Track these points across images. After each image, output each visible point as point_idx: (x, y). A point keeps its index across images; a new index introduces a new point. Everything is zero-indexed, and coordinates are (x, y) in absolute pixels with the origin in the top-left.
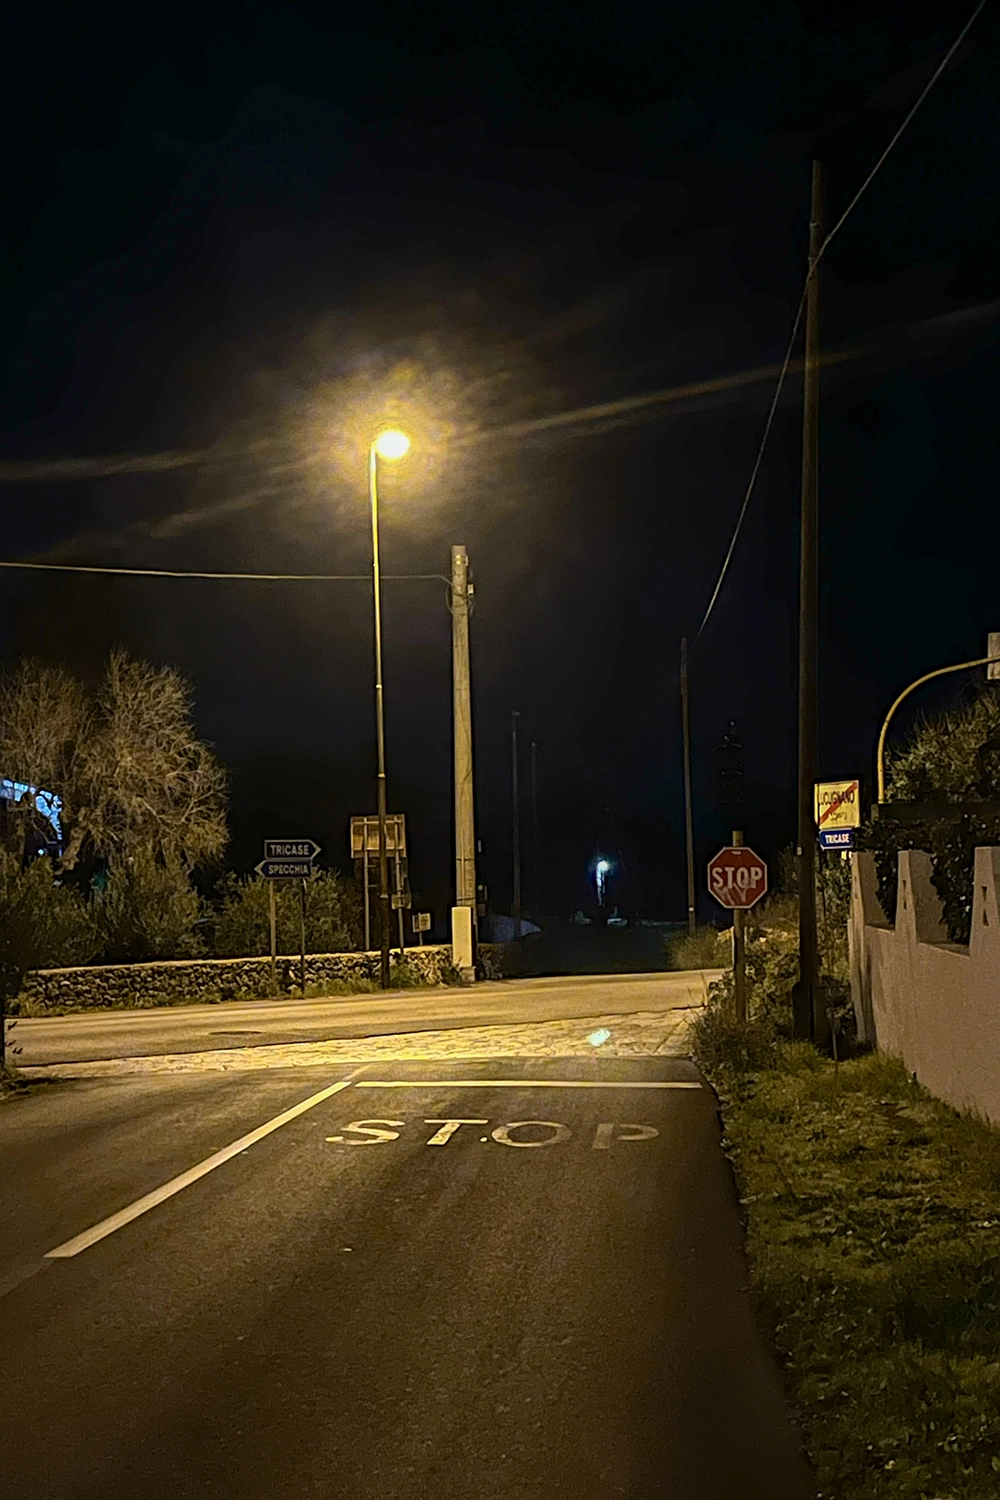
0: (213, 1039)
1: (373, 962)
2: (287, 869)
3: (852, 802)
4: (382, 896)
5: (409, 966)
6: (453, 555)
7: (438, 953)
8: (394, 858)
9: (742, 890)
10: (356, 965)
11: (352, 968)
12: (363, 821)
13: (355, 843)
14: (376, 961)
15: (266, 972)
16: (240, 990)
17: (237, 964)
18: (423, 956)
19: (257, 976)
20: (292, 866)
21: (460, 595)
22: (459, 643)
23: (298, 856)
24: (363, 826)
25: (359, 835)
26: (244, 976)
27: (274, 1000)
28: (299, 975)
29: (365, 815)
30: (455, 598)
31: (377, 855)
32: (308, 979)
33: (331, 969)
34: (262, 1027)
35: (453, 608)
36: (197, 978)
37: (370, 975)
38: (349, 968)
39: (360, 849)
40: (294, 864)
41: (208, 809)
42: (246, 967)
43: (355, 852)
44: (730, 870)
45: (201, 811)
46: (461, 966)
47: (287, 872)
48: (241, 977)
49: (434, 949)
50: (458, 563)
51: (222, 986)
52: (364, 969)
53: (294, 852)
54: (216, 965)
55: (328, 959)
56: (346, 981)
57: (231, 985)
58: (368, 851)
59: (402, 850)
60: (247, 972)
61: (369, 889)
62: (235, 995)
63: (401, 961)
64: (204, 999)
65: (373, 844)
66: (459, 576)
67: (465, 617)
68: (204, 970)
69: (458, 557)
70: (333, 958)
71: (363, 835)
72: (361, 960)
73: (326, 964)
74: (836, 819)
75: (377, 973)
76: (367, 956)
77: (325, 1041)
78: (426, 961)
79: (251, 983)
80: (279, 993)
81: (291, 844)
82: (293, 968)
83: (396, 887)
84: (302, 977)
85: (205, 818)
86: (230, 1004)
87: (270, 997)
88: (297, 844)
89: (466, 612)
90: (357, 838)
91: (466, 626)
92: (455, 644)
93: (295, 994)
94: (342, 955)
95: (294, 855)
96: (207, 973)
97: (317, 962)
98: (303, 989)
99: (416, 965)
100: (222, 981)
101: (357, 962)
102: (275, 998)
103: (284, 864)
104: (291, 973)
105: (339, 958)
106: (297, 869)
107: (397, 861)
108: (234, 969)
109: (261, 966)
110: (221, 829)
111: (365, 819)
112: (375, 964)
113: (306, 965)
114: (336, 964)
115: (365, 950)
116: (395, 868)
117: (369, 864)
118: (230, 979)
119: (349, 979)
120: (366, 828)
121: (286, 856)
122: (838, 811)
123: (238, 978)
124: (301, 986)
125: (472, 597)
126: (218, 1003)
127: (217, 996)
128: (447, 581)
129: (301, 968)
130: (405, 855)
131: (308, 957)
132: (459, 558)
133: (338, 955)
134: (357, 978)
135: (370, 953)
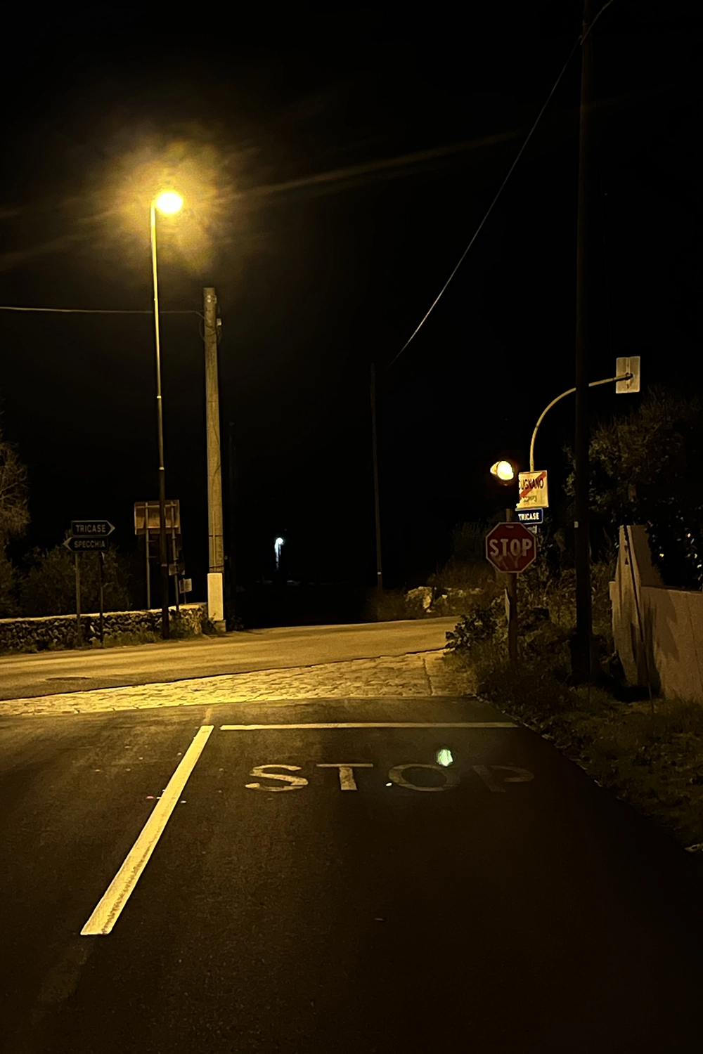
0: (51, 684)
1: (155, 617)
2: (89, 544)
3: (542, 487)
4: (163, 565)
5: (182, 621)
6: (205, 295)
7: (199, 610)
8: (171, 535)
9: (515, 557)
10: (142, 620)
11: (139, 623)
12: (145, 505)
13: (138, 523)
14: (157, 617)
15: (72, 627)
16: (52, 642)
17: (49, 621)
18: (190, 612)
19: (65, 630)
20: (92, 541)
21: (211, 327)
22: (210, 365)
23: (97, 533)
24: (145, 509)
25: (142, 516)
26: (55, 631)
27: (80, 650)
28: (98, 629)
29: (147, 501)
30: (207, 329)
31: (159, 532)
32: (105, 632)
33: (123, 624)
34: (89, 674)
35: (206, 337)
36: (18, 632)
37: (153, 628)
38: (137, 623)
39: (142, 527)
40: (93, 539)
41: (14, 497)
42: (56, 624)
43: (138, 530)
44: (504, 541)
45: (8, 499)
46: (215, 620)
47: (88, 547)
48: (52, 631)
49: (196, 606)
50: (209, 301)
51: (37, 639)
52: (148, 624)
53: (94, 530)
54: (33, 622)
55: (120, 616)
56: (134, 633)
57: (45, 638)
58: (149, 529)
59: (178, 528)
60: (57, 627)
61: (150, 559)
62: (49, 646)
63: (177, 617)
64: (24, 649)
65: (154, 524)
66: (210, 311)
67: (215, 345)
68: (24, 626)
69: (209, 297)
70: (125, 615)
71: (145, 516)
72: (146, 617)
73: (119, 620)
74: (528, 501)
75: (158, 627)
76: (150, 613)
77: (144, 684)
78: (193, 616)
79: (60, 636)
80: (83, 644)
81: (92, 524)
82: (93, 623)
83: (173, 558)
84: (101, 630)
85: (11, 504)
86: (46, 654)
87: (76, 647)
88: (96, 524)
89: (215, 340)
90: (139, 519)
91: (216, 351)
92: (207, 366)
93: (95, 644)
94: (131, 612)
95: (94, 533)
96: (26, 628)
97: (112, 618)
98: (101, 641)
99: (187, 619)
100: (38, 634)
101: (143, 618)
102: (80, 648)
103: (86, 539)
104: (92, 627)
105: (129, 614)
106: (97, 544)
107: (174, 537)
108: (47, 624)
109: (68, 622)
110: (23, 513)
111: (147, 504)
112: (157, 619)
113: (103, 621)
114: (127, 620)
115: (147, 609)
116: (172, 543)
117: (150, 539)
118: (44, 633)
119: (137, 632)
120: (147, 510)
121: (87, 533)
122: (530, 494)
123: (50, 632)
124: (100, 638)
125: (220, 328)
126: (36, 653)
127: (34, 647)
128: (200, 315)
129: (100, 623)
130: (179, 533)
131: (105, 615)
132: (210, 299)
133: (126, 612)
134: (144, 631)
135: (152, 611)
